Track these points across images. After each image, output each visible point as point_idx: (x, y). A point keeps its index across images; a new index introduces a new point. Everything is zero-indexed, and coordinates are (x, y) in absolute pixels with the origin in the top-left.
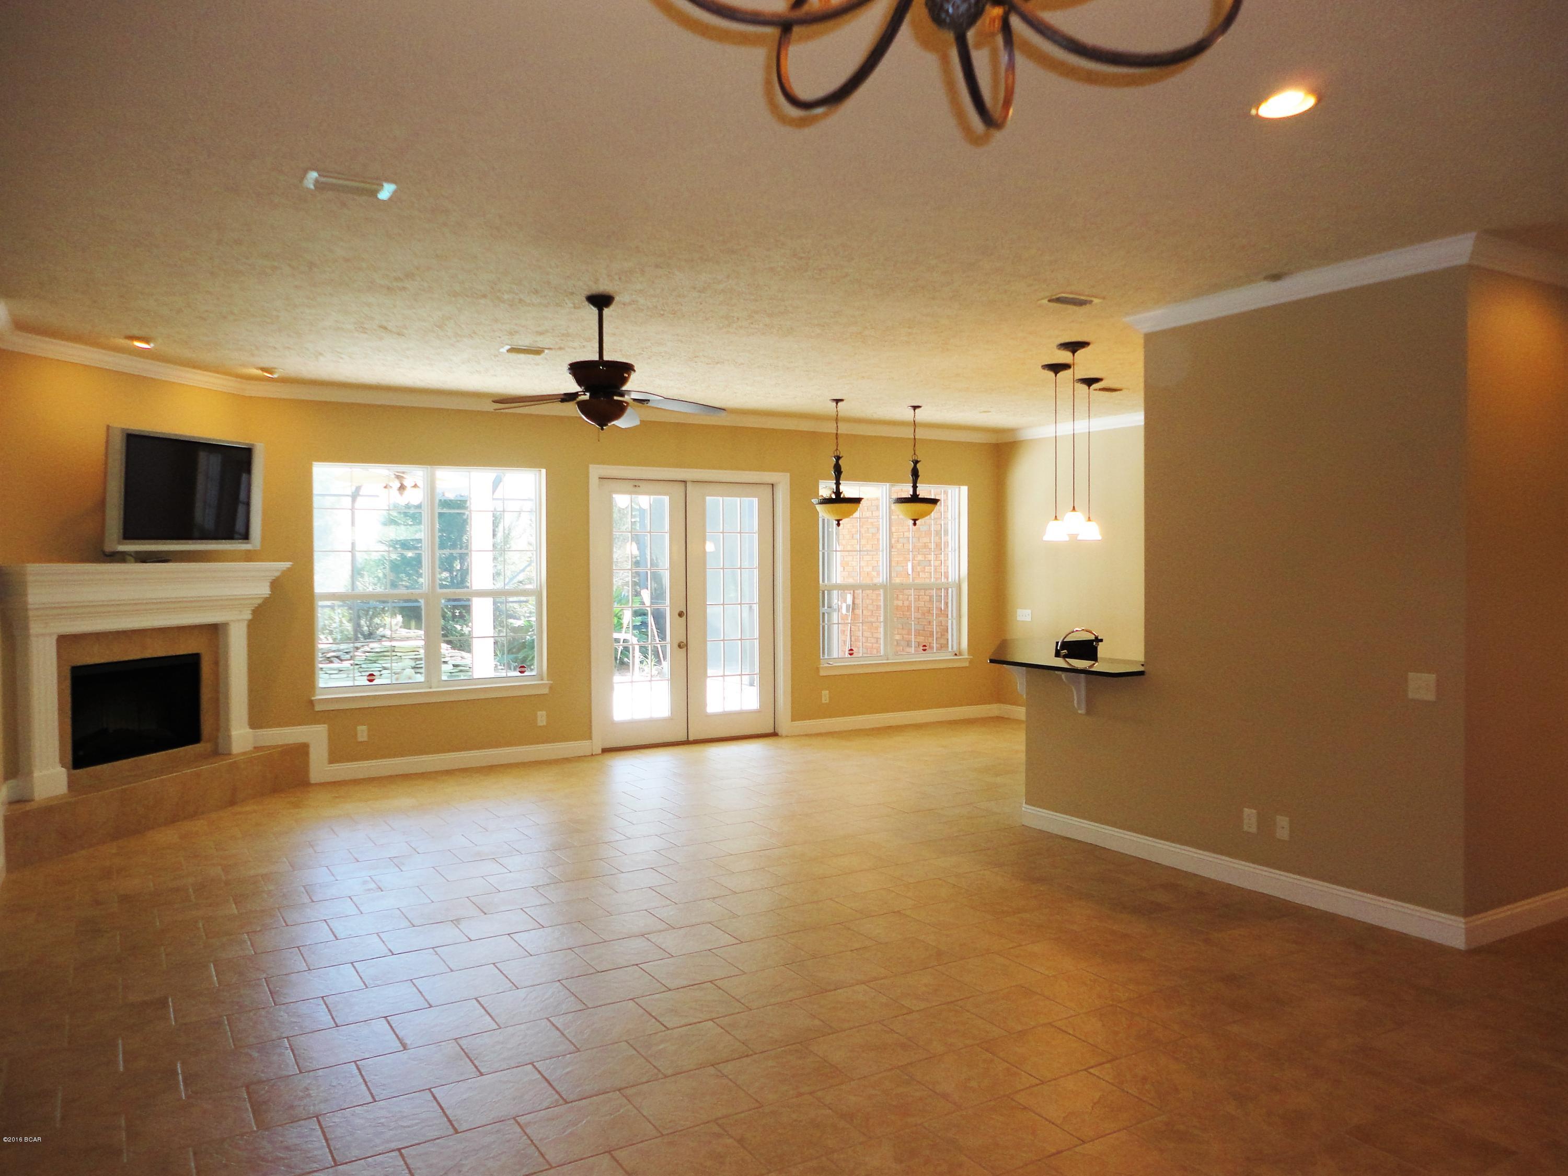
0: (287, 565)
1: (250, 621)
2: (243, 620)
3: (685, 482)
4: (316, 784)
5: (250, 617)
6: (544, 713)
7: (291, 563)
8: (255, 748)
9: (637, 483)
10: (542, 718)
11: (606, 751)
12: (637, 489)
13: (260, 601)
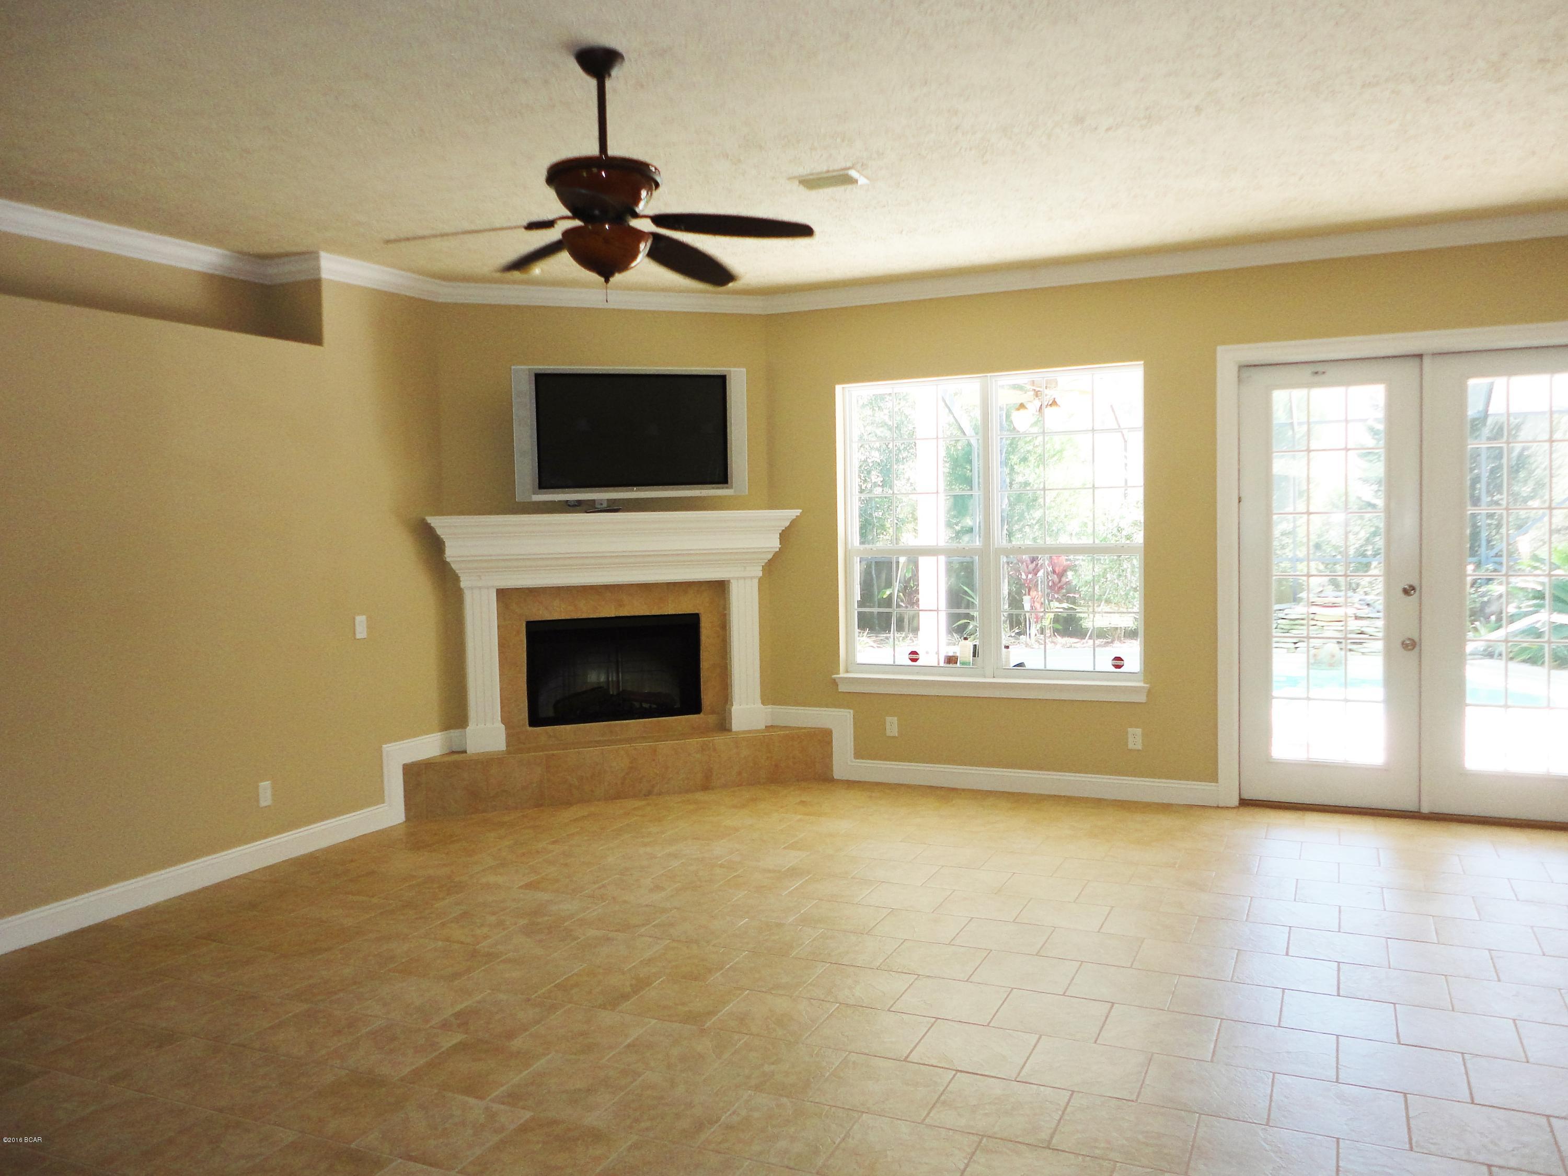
0: (798, 512)
1: (760, 580)
2: (752, 578)
3: (1420, 356)
4: (838, 781)
5: (761, 574)
6: (1139, 731)
7: (801, 511)
8: (766, 727)
9: (1320, 368)
10: (1135, 738)
11: (1246, 803)
12: (1317, 378)
13: (770, 556)
